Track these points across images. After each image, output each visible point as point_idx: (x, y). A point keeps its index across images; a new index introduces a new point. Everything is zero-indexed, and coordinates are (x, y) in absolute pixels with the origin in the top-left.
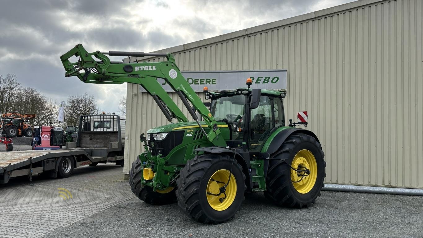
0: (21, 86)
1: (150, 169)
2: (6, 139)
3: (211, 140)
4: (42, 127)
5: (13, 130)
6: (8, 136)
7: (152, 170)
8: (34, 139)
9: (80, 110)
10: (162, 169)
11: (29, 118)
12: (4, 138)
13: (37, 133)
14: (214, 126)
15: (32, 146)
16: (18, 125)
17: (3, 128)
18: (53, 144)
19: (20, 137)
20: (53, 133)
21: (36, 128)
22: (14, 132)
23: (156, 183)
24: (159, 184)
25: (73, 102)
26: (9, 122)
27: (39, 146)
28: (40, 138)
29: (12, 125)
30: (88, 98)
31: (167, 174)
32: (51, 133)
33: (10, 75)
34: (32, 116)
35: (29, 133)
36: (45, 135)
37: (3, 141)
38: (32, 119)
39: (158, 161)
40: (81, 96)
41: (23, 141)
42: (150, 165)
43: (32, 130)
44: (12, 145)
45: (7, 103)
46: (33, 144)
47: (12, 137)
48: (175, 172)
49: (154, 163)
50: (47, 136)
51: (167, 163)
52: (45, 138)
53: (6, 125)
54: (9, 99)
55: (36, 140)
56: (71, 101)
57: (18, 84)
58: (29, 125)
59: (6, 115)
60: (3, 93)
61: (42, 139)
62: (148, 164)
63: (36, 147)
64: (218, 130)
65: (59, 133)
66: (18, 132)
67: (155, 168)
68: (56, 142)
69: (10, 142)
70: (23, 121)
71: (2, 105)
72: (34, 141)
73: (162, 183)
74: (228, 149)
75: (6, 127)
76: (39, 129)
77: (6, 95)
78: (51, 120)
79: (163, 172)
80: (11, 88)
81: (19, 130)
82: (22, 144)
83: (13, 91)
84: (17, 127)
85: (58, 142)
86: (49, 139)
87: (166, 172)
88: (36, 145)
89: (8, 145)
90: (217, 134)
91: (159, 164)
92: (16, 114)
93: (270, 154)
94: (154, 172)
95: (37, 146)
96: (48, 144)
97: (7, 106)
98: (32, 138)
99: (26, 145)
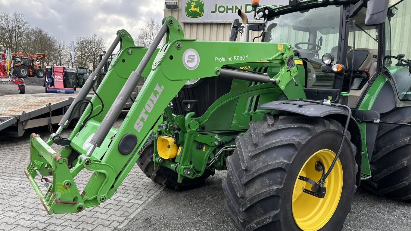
0: (29, 25)
1: (171, 140)
2: (17, 78)
3: (282, 87)
4: (54, 67)
5: (24, 70)
6: (20, 77)
7: (176, 142)
8: (47, 80)
9: (89, 52)
10: (195, 141)
11: (39, 58)
12: (16, 78)
13: (50, 73)
14: (289, 60)
15: (45, 87)
16: (29, 66)
17: (13, 67)
18: (66, 86)
19: (32, 77)
20: (66, 74)
21: (48, 68)
22: (25, 72)
23: (183, 167)
24: (189, 169)
25: (82, 43)
26: (19, 62)
27: (52, 88)
28: (53, 79)
29: (23, 65)
30: (97, 40)
31: (202, 148)
32: (64, 74)
33: (17, 13)
34: (42, 56)
35: (41, 73)
36: (57, 76)
37: (14, 81)
38: (42, 60)
39: (186, 125)
40: (90, 37)
41: (35, 81)
42: (169, 130)
43: (43, 71)
44: (24, 86)
45: (17, 42)
46: (46, 85)
47: (23, 77)
48: (216, 145)
49: (179, 129)
50: (60, 77)
51: (202, 130)
52: (59, 79)
53: (16, 65)
54: (18, 38)
55: (48, 80)
56: (80, 42)
57: (26, 23)
58: (39, 65)
59: (16, 55)
60: (11, 32)
61: (55, 80)
62: (166, 129)
63: (49, 88)
64: (294, 68)
65: (72, 74)
66: (29, 72)
67: (180, 139)
68: (69, 83)
69: (21, 82)
70: (33, 61)
71: (12, 45)
72: (47, 82)
73: (193, 167)
74: (328, 105)
75: (16, 67)
76: (51, 69)
77: (14, 35)
78: (60, 62)
79: (195, 146)
80: (19, 28)
81: (31, 70)
82: (35, 85)
83: (21, 30)
84: (27, 67)
85: (71, 84)
86: (63, 81)
87: (200, 146)
88: (49, 86)
89: (20, 85)
90: (294, 75)
91: (190, 132)
92: (26, 53)
93: (381, 114)
94: (178, 146)
95: (51, 88)
96: (62, 86)
97: (16, 46)
98: (44, 79)
99: (38, 85)
